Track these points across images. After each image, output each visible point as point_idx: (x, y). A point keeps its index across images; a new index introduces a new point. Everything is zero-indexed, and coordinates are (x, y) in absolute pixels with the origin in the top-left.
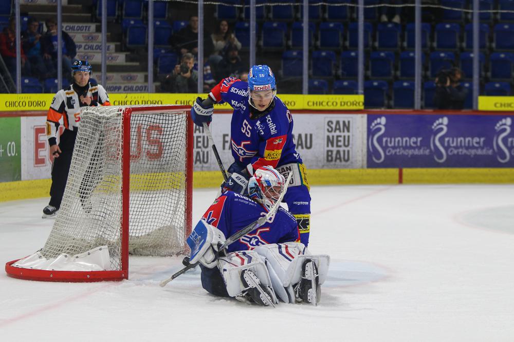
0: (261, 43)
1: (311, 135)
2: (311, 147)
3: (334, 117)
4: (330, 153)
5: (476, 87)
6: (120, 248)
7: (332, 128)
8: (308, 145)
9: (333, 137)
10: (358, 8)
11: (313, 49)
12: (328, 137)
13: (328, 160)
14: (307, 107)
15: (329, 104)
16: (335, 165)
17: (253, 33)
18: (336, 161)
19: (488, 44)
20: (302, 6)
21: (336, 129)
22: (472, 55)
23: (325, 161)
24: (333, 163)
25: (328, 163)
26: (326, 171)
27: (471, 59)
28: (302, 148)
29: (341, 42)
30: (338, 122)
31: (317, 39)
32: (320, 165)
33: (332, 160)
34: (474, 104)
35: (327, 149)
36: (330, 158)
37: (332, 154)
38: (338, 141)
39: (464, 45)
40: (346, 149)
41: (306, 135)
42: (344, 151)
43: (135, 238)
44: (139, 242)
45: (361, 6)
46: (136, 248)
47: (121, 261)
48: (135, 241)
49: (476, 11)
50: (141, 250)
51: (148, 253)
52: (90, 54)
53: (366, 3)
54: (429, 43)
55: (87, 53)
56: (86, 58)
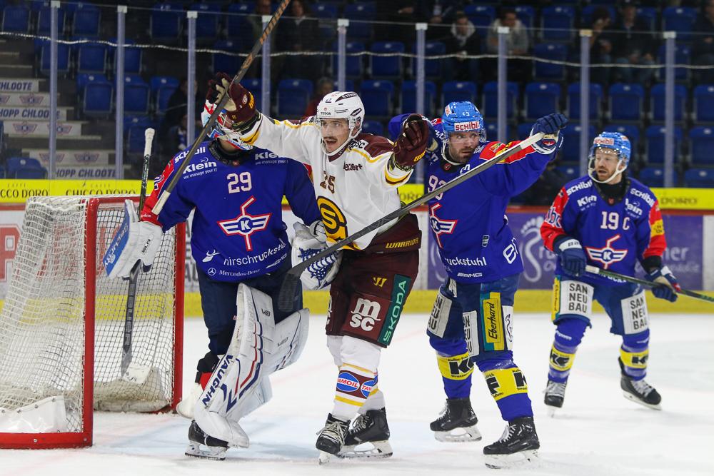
0: (277, 109)
6: (81, 400)
10: (415, 60)
17: (266, 94)
19: (600, 113)
20: (336, 58)
22: (578, 129)
27: (577, 135)
29: (391, 109)
43: (102, 385)
44: (108, 391)
45: (421, 57)
46: (101, 401)
47: (82, 419)
48: (102, 389)
49: (585, 65)
50: (110, 403)
51: (119, 407)
52: (30, 123)
53: (428, 52)
54: (516, 111)
55: (26, 121)
56: (25, 128)
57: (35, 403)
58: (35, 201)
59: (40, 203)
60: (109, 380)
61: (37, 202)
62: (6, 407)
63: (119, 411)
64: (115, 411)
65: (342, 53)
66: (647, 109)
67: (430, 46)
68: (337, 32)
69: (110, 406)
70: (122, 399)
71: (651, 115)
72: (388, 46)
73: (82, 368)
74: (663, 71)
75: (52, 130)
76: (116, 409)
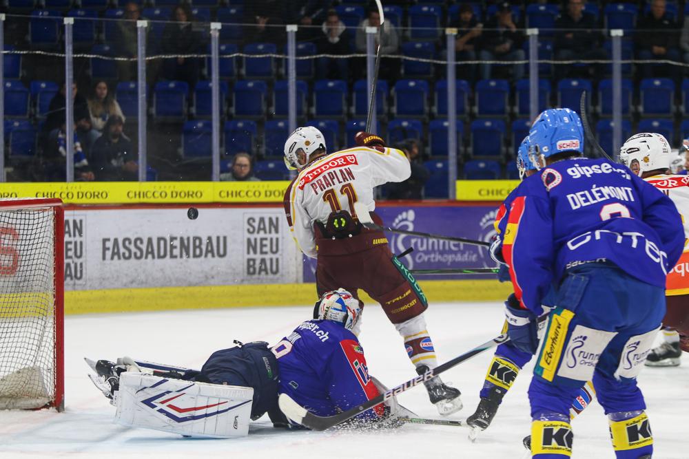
0: (153, 110)
1: (225, 238)
2: (224, 255)
3: (257, 213)
4: (251, 263)
5: (452, 168)
7: (254, 228)
8: (222, 252)
9: (256, 239)
10: (287, 60)
11: (226, 118)
12: (249, 240)
13: (249, 273)
14: (218, 199)
15: (250, 194)
16: (259, 279)
17: (142, 96)
18: (259, 273)
19: (467, 108)
20: (210, 60)
21: (259, 229)
22: (446, 124)
23: (246, 274)
24: (256, 276)
25: (249, 277)
26: (247, 288)
27: (445, 130)
28: (213, 256)
29: (264, 108)
30: (262, 220)
31: (230, 105)
32: (238, 279)
33: (254, 273)
34: (451, 192)
35: (247, 257)
36: (251, 270)
37: (254, 263)
38: (262, 246)
39: (435, 109)
40: (274, 257)
41: (218, 238)
42: (271, 260)
45: (292, 58)
49: (451, 63)
53: (299, 53)
54: (386, 108)
65: (215, 55)
66: (512, 104)
67: (301, 46)
68: (210, 35)
71: (516, 109)
72: (261, 47)
74: (527, 66)
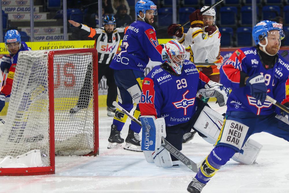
6: (48, 151)
43: (59, 142)
44: (62, 145)
46: (59, 151)
47: (49, 160)
48: (59, 144)
50: (63, 152)
51: (68, 153)
52: (21, 14)
55: (19, 13)
56: (19, 17)
57: (26, 153)
58: (22, 53)
59: (25, 54)
60: (63, 140)
61: (24, 54)
62: (12, 155)
63: (68, 155)
64: (66, 155)
69: (63, 153)
70: (70, 149)
73: (49, 135)
75: (32, 17)
76: (66, 154)
